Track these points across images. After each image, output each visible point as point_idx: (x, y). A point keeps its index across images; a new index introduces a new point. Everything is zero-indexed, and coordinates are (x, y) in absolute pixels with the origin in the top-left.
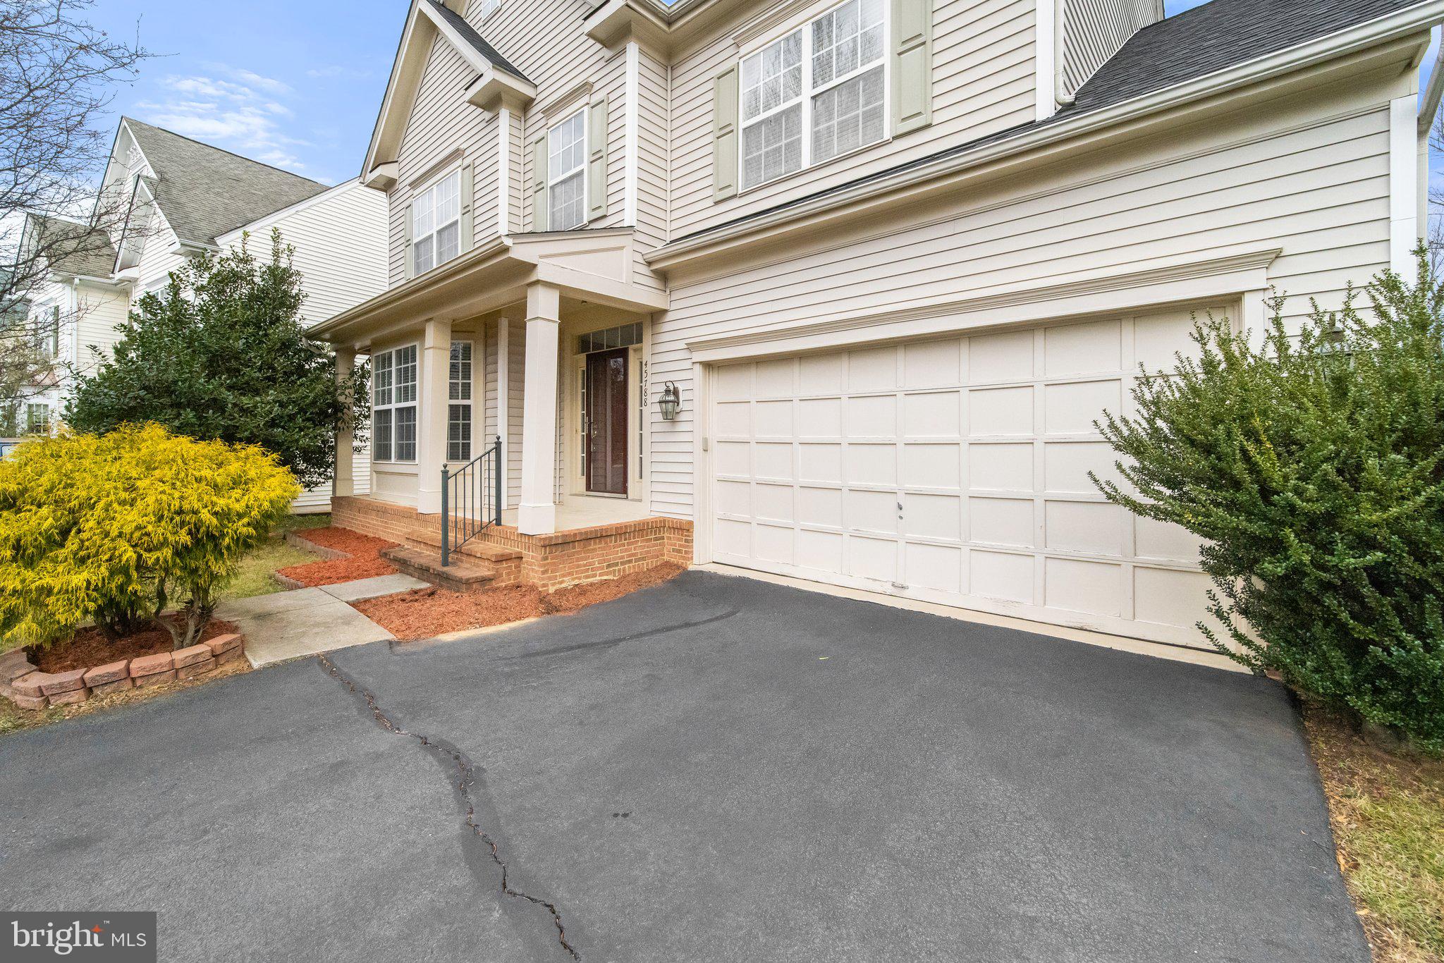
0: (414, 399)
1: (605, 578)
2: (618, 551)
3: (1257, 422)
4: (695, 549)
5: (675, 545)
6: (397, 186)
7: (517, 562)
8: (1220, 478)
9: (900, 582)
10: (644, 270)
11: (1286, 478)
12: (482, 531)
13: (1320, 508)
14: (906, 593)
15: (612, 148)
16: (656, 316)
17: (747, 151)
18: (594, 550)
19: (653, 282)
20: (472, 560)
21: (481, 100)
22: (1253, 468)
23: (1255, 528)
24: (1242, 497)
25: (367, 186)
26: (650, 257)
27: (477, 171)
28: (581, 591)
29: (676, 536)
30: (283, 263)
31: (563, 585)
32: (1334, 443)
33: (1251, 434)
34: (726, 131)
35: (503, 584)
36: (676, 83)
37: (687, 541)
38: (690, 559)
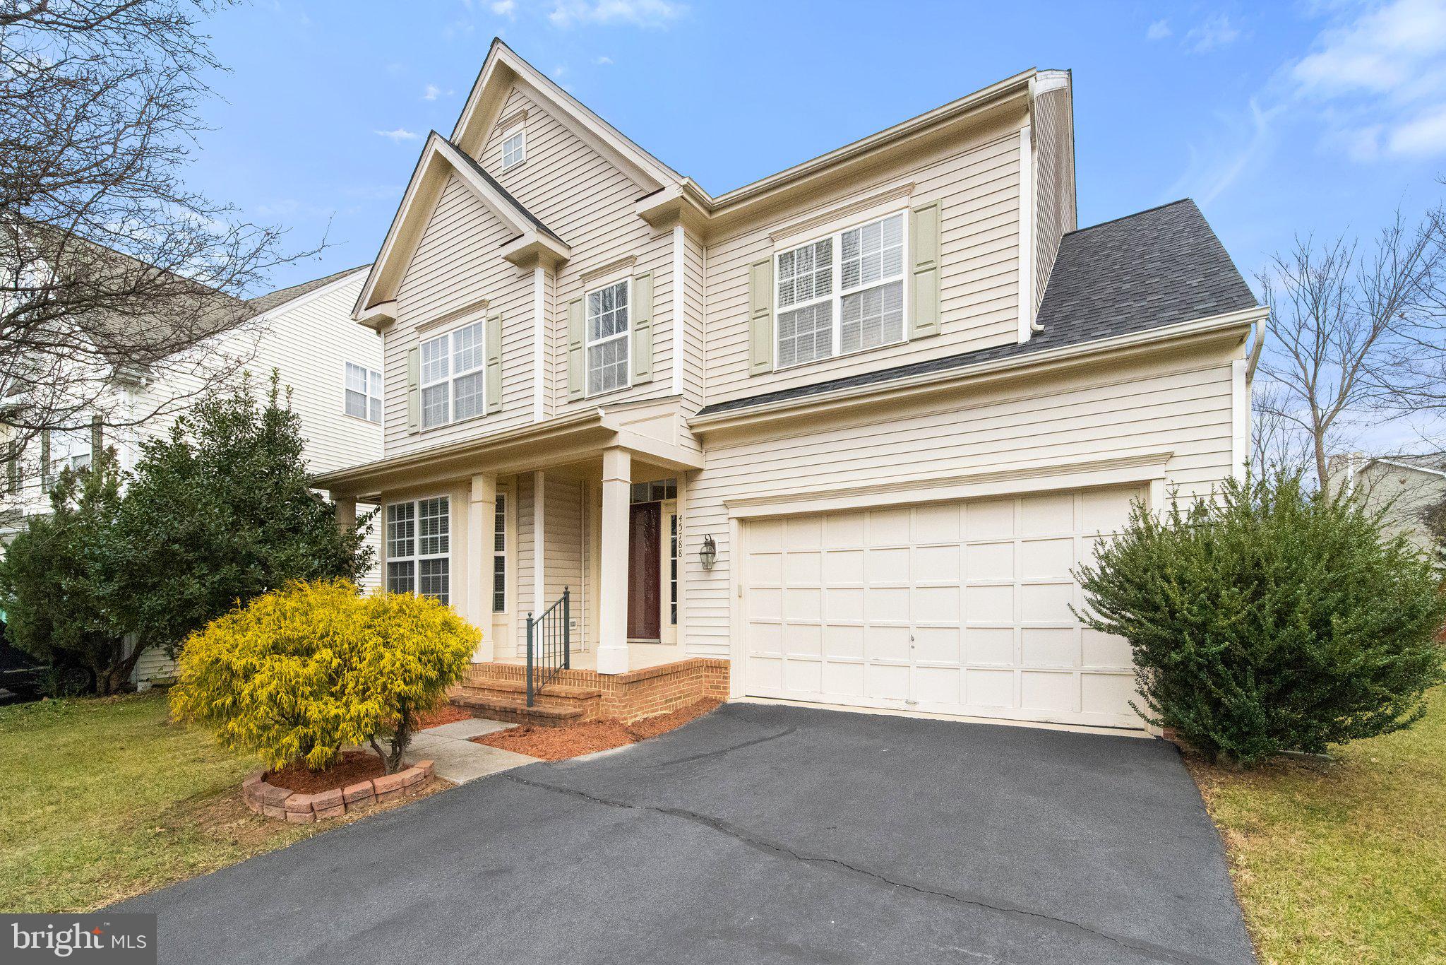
0: (445, 550)
1: (664, 712)
2: (672, 688)
3: (1169, 571)
4: (731, 685)
5: (713, 682)
6: (395, 326)
7: (597, 699)
8: (1148, 605)
9: (911, 699)
10: (687, 433)
11: (1183, 603)
12: (554, 676)
13: (1199, 619)
14: (917, 708)
15: (657, 320)
16: (692, 474)
17: (782, 333)
18: (657, 687)
19: (693, 444)
20: (554, 700)
21: (515, 258)
22: (1167, 598)
23: (1166, 634)
24: (1158, 616)
25: (360, 323)
26: (692, 422)
27: (505, 324)
28: (652, 723)
29: (714, 673)
30: (282, 405)
31: (637, 719)
32: (1206, 582)
33: (1166, 578)
34: (761, 313)
35: (588, 720)
36: (712, 262)
37: (725, 678)
38: (727, 694)
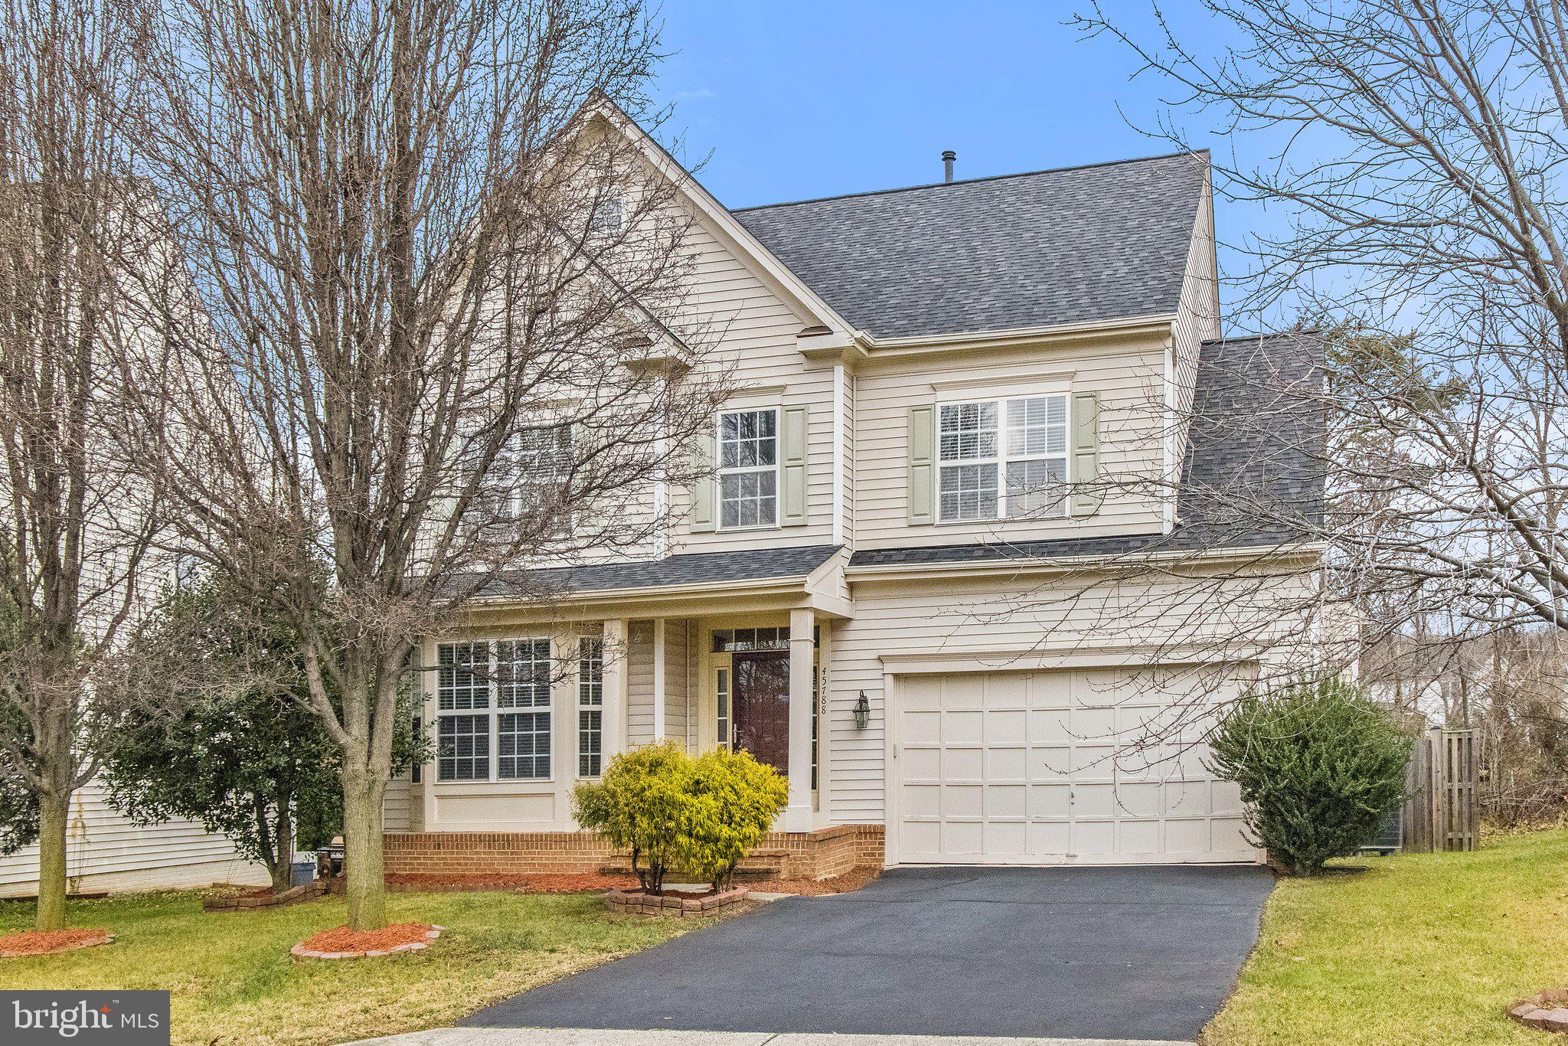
0: (544, 702)
2: (838, 852)
4: (886, 851)
5: (866, 849)
9: (1071, 853)
10: (844, 582)
14: (1076, 860)
15: (814, 460)
16: (837, 623)
17: (945, 486)
18: (831, 848)
19: (847, 594)
26: (850, 571)
29: (869, 840)
34: (921, 462)
36: (862, 395)
37: (882, 843)
38: (883, 860)
